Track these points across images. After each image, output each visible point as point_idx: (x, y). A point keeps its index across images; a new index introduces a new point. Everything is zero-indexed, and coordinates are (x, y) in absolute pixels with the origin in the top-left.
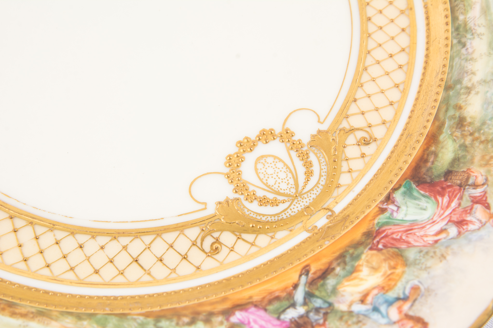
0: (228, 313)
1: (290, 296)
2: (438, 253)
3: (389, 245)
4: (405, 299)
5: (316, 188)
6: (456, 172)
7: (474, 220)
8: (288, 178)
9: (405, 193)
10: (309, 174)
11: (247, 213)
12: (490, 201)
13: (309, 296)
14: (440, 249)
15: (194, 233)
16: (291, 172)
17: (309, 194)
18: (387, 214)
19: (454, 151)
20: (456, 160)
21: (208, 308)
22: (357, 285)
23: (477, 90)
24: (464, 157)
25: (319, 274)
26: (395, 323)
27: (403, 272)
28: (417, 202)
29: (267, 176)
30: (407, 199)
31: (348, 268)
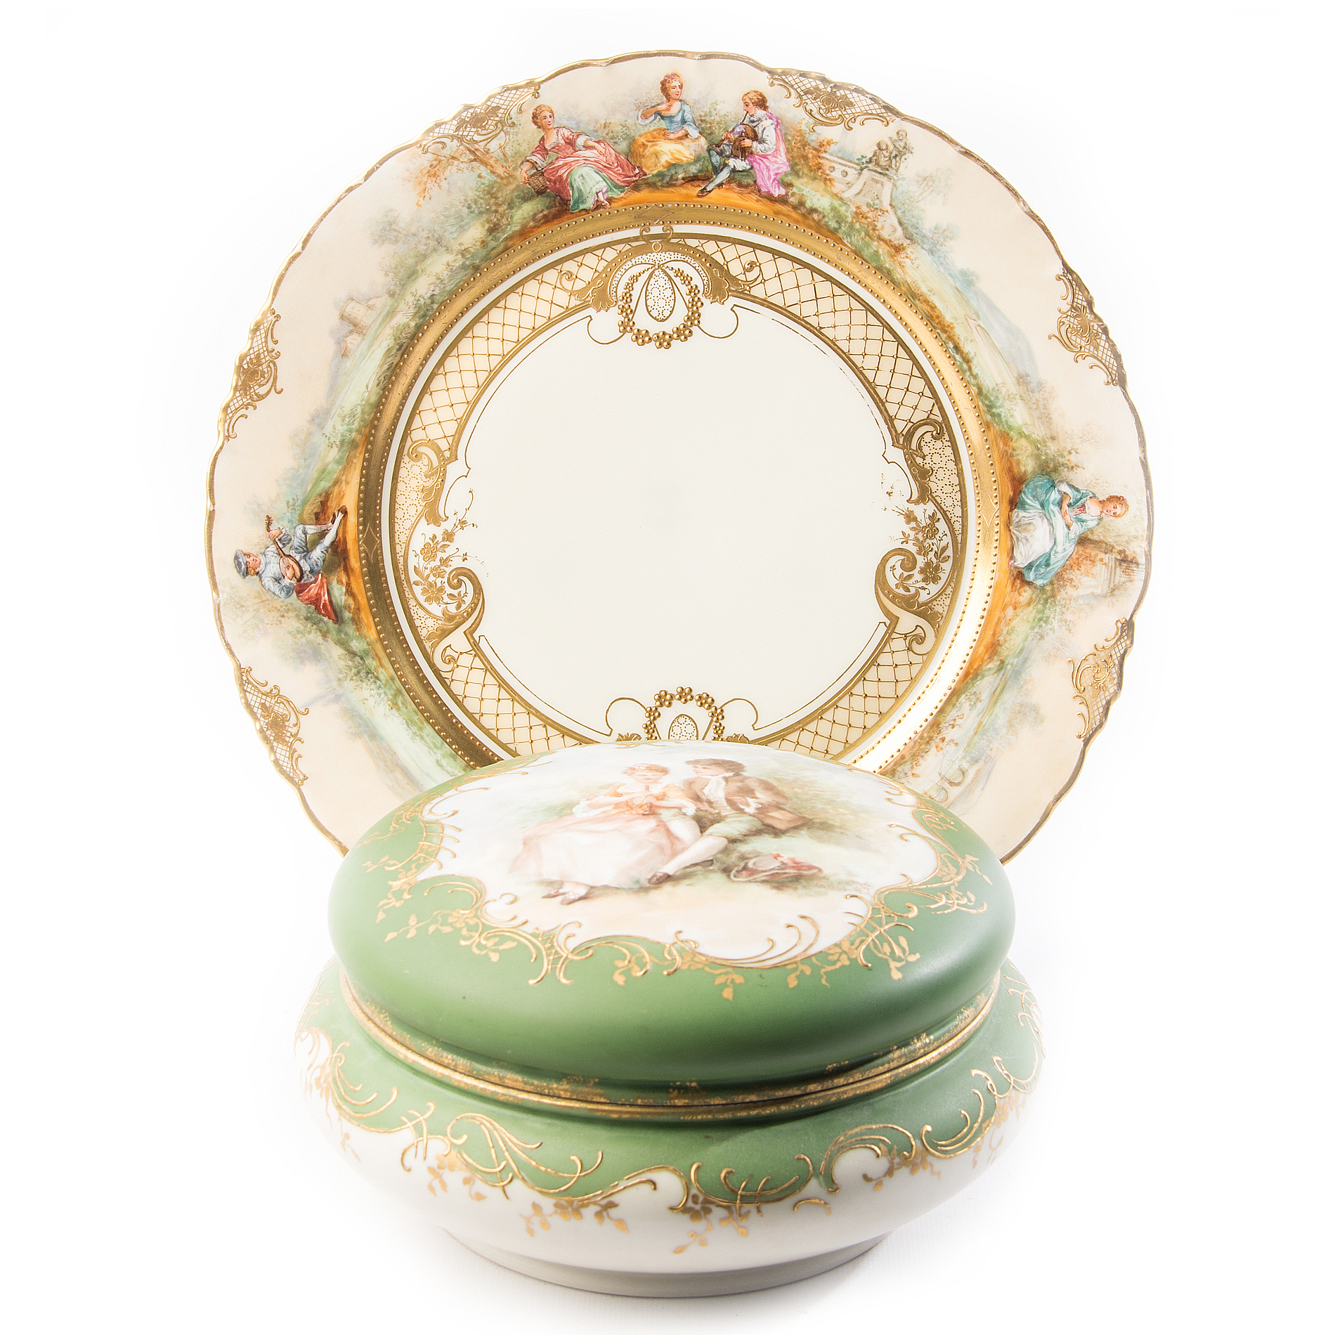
0: (783, 200)
1: (730, 180)
2: (606, 131)
3: (631, 166)
4: (658, 113)
5: (637, 263)
6: (535, 189)
7: (560, 137)
8: (653, 286)
9: (583, 202)
10: (635, 278)
11: (706, 279)
12: (537, 144)
13: (717, 170)
14: (602, 133)
15: (758, 291)
16: (647, 290)
17: (647, 262)
18: (610, 195)
19: (520, 208)
20: (526, 199)
21: (794, 214)
22: (679, 151)
23: (459, 248)
24: (518, 196)
25: (696, 183)
26: (681, 101)
27: (640, 136)
28: (581, 187)
29: (668, 300)
30: (585, 195)
31: (673, 172)
